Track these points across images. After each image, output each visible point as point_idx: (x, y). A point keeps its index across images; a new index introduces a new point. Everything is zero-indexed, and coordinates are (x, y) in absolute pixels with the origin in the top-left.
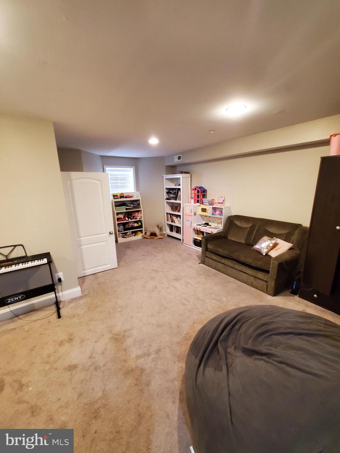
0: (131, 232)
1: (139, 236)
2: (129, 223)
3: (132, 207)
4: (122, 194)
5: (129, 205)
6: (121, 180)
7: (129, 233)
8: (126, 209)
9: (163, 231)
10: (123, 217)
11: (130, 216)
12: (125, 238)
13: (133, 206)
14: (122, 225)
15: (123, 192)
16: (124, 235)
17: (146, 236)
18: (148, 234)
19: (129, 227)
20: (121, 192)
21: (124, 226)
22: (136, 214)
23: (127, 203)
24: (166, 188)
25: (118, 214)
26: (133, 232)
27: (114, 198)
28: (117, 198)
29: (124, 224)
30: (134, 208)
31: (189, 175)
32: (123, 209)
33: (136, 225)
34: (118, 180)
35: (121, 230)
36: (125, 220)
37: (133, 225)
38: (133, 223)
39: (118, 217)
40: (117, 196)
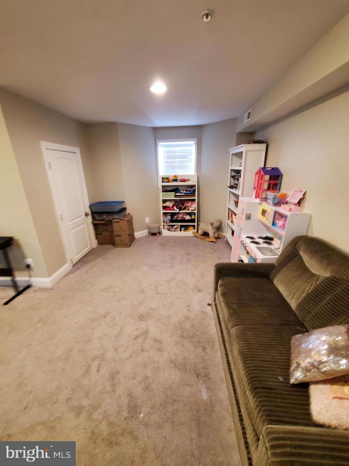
0: (179, 226)
1: (190, 233)
2: (180, 214)
3: (183, 194)
4: (175, 176)
5: (182, 191)
6: (180, 158)
7: (177, 226)
8: (176, 196)
9: (223, 232)
10: (171, 206)
11: (180, 206)
12: (171, 231)
13: (185, 194)
14: (170, 216)
15: (176, 174)
16: (170, 227)
17: (197, 235)
18: (200, 232)
19: (179, 219)
20: (174, 174)
21: (172, 217)
22: (189, 204)
23: (180, 188)
24: (232, 170)
25: (164, 201)
26: (181, 226)
27: (164, 181)
28: (169, 182)
29: (173, 215)
30: (186, 195)
31: (264, 146)
32: (171, 196)
33: (188, 217)
34: (175, 158)
35: (166, 221)
36: (174, 209)
37: (184, 217)
38: (185, 214)
39: (165, 205)
40: (167, 178)
